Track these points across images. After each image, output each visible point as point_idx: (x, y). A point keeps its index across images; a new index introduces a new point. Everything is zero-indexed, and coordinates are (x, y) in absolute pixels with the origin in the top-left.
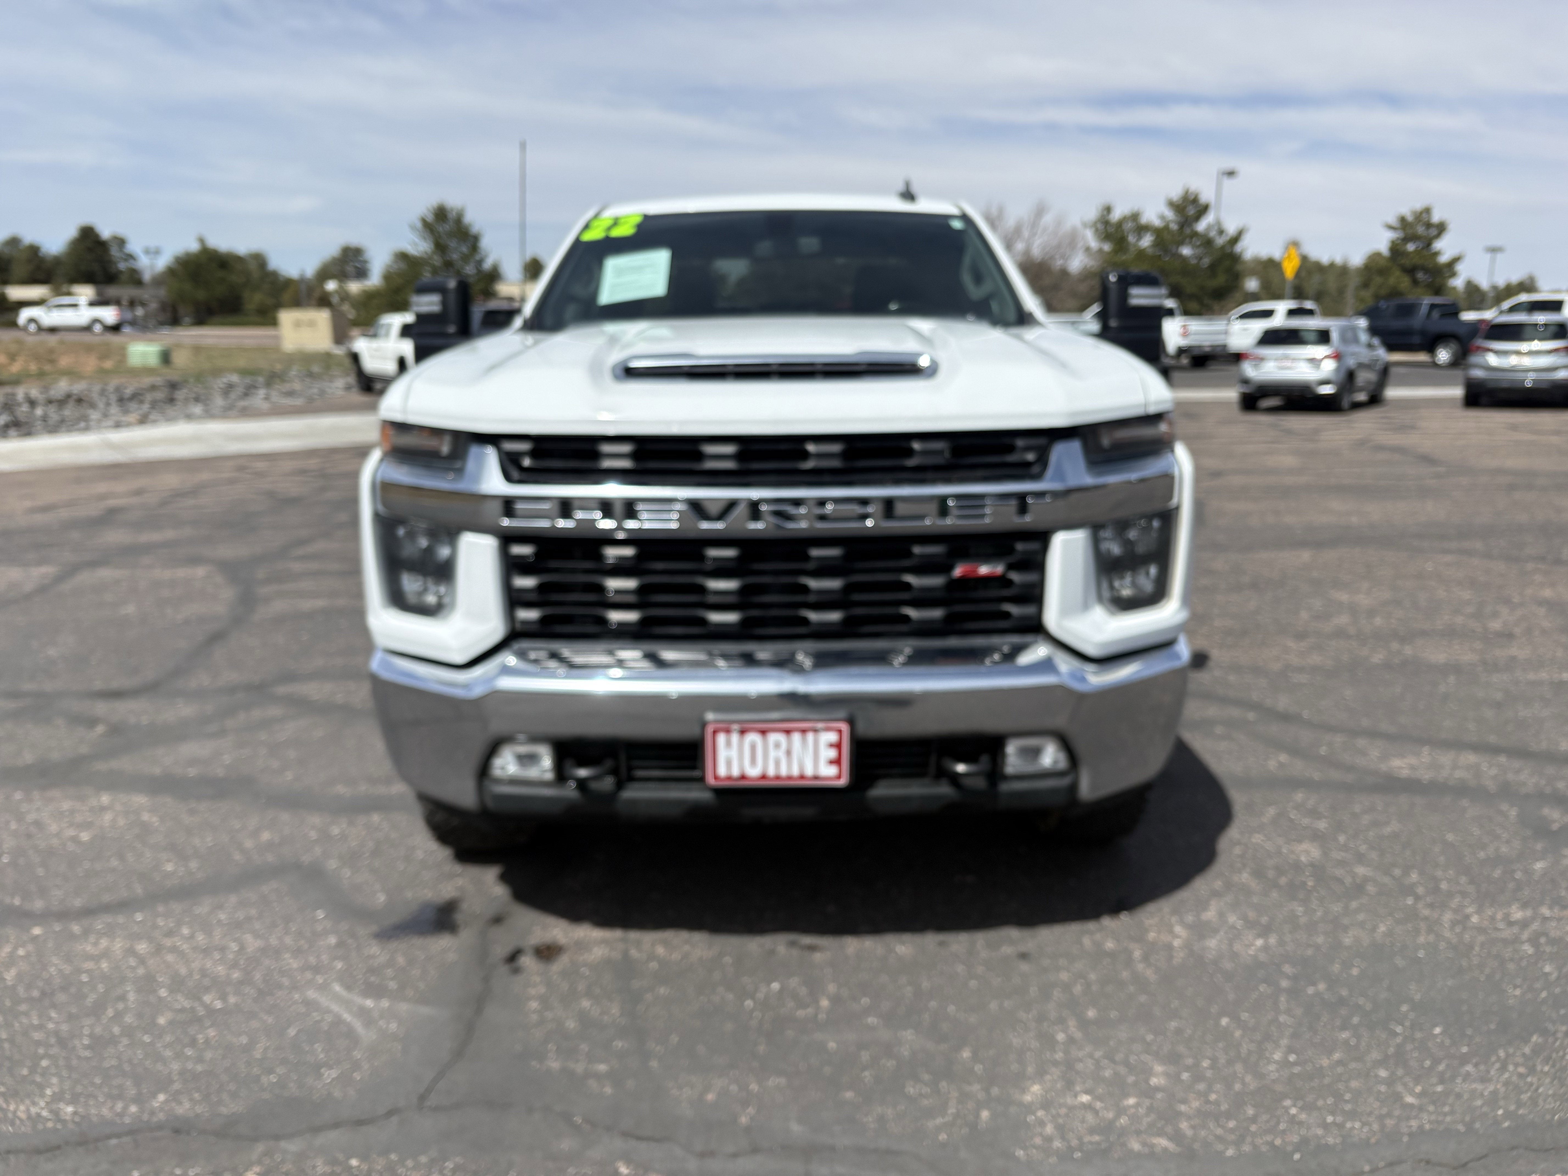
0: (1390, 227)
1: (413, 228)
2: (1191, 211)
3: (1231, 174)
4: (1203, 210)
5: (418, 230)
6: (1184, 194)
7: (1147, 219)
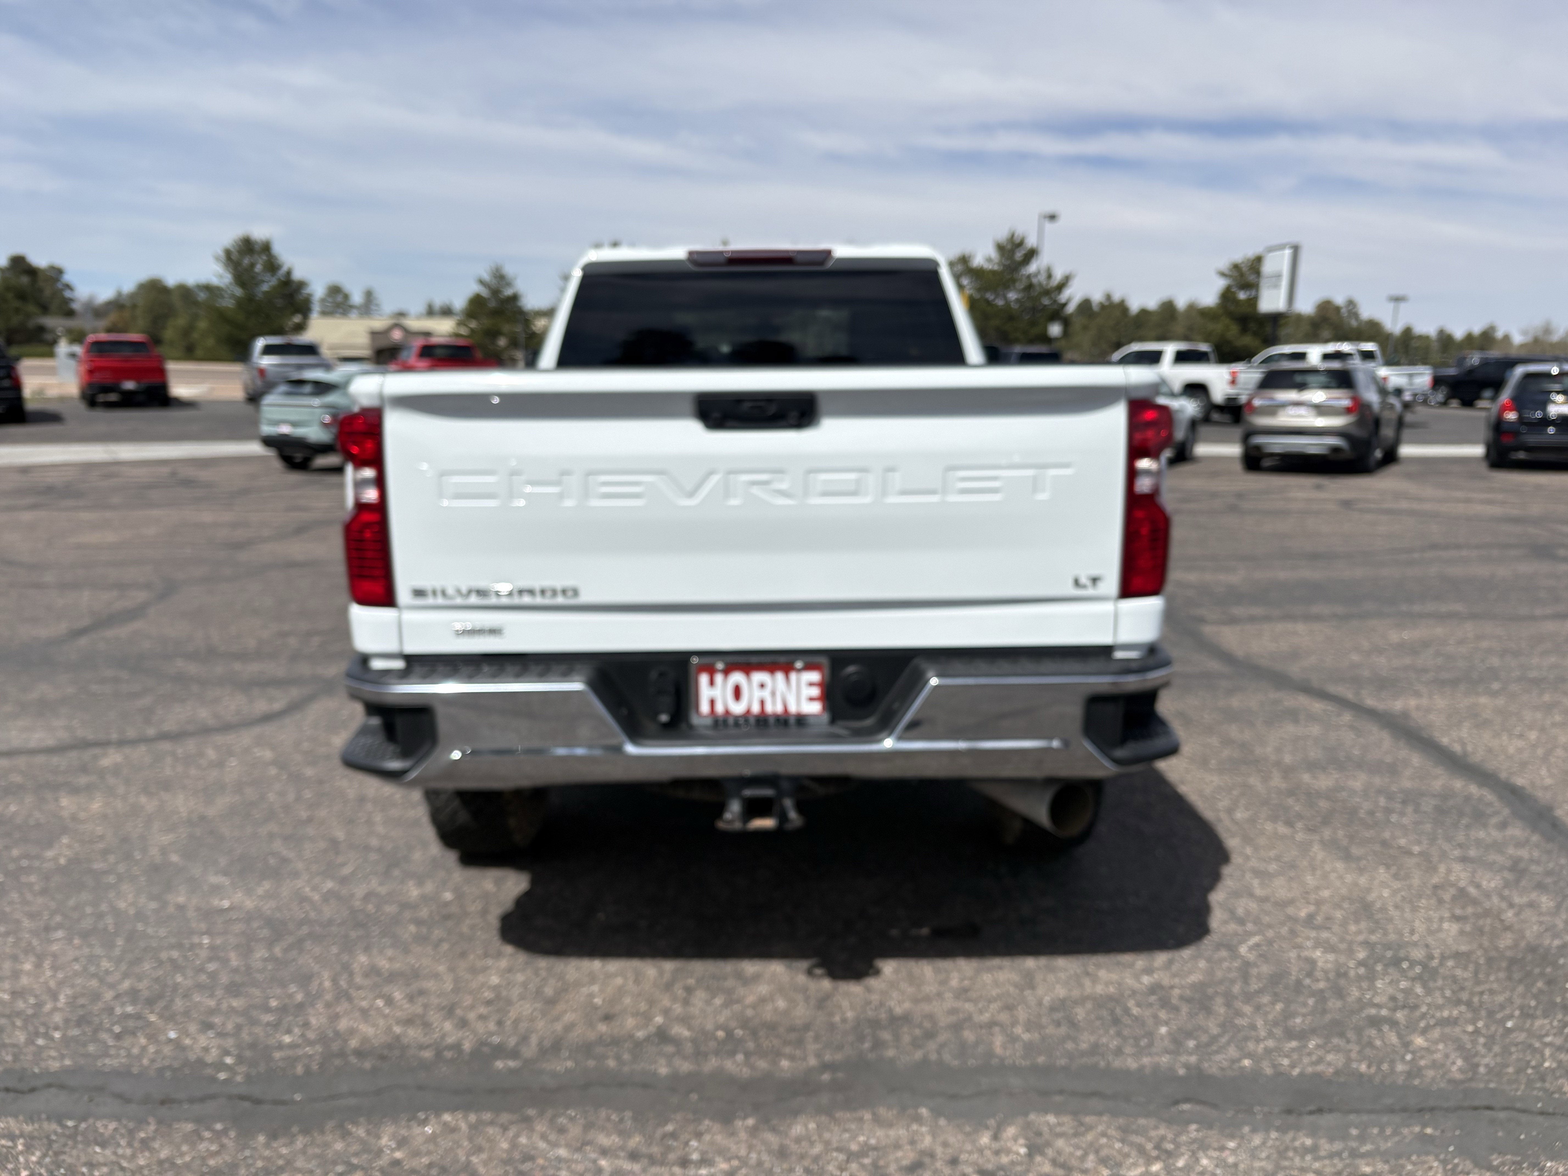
0: (1223, 274)
1: (217, 259)
2: (1019, 255)
3: (1052, 217)
4: (1032, 254)
5: (221, 261)
6: (1010, 236)
7: (978, 261)
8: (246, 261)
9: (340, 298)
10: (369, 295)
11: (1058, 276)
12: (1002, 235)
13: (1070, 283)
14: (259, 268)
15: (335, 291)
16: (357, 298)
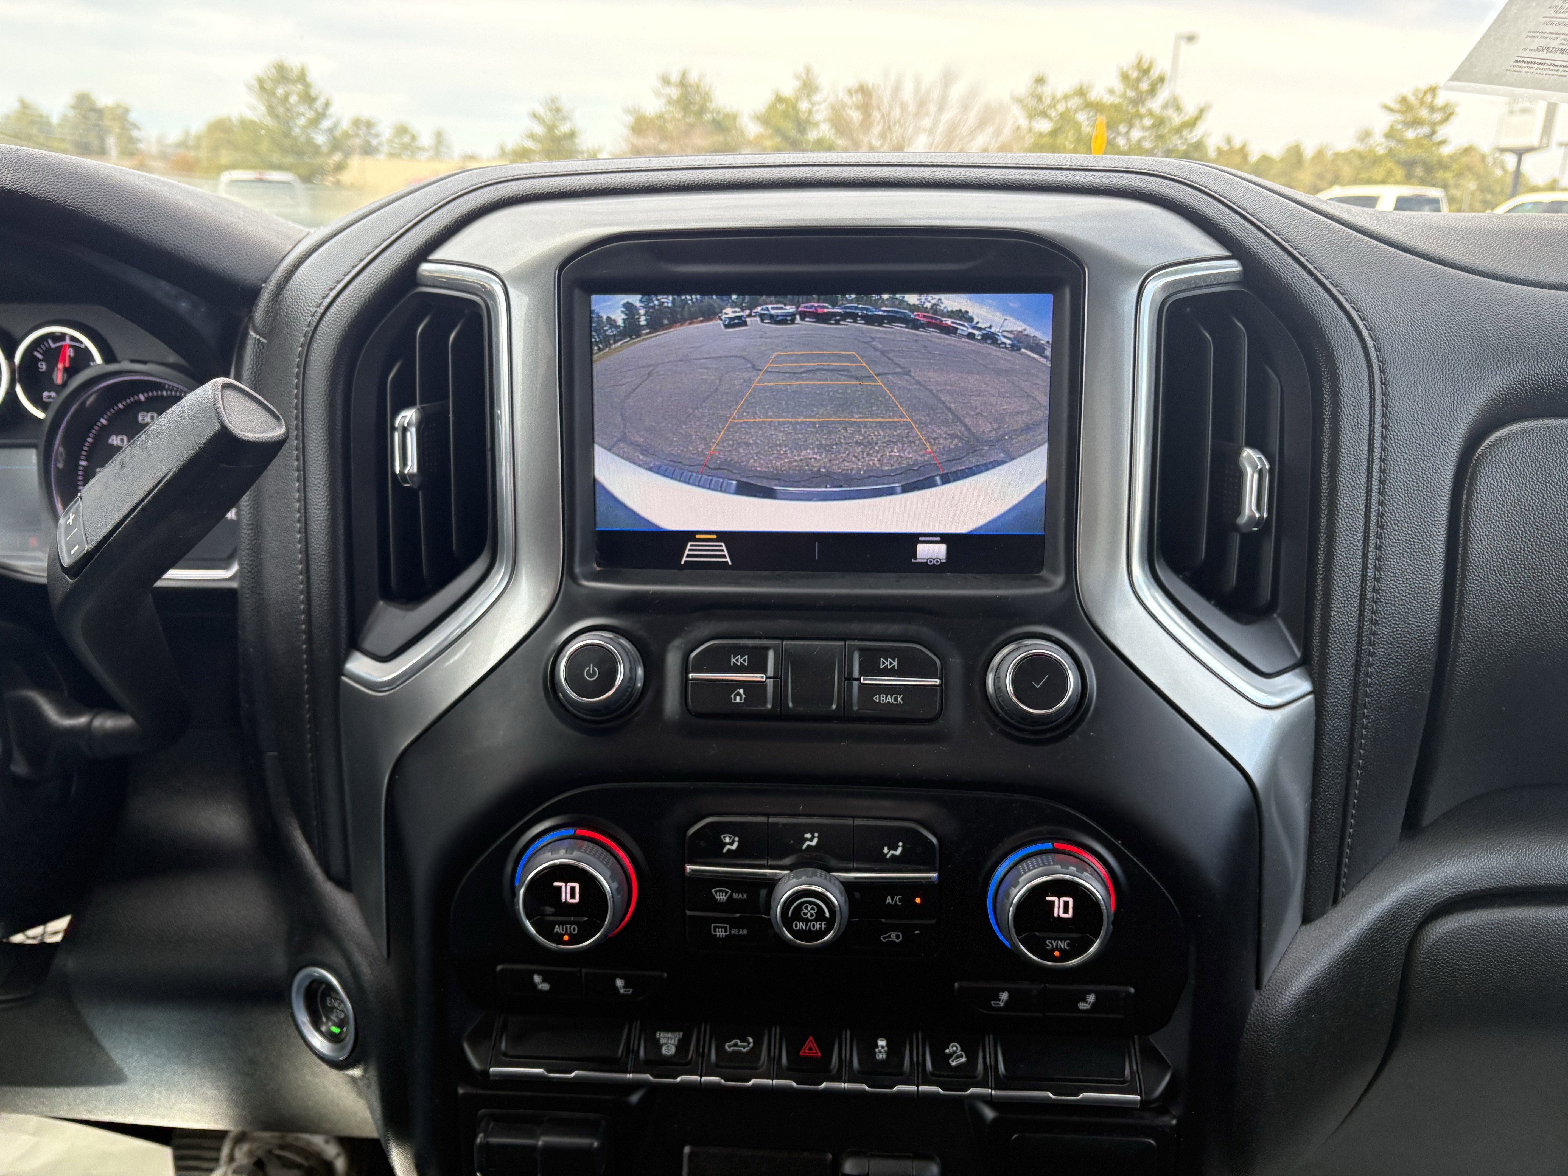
1: (250, 88)
2: (1146, 83)
3: (1191, 38)
4: (1160, 82)
6: (1136, 62)
7: (1097, 94)
8: (280, 91)
9: (406, 139)
10: (439, 136)
11: (1190, 110)
12: (1127, 61)
13: (1204, 117)
14: (293, 99)
15: (402, 130)
16: (426, 139)
